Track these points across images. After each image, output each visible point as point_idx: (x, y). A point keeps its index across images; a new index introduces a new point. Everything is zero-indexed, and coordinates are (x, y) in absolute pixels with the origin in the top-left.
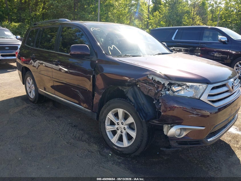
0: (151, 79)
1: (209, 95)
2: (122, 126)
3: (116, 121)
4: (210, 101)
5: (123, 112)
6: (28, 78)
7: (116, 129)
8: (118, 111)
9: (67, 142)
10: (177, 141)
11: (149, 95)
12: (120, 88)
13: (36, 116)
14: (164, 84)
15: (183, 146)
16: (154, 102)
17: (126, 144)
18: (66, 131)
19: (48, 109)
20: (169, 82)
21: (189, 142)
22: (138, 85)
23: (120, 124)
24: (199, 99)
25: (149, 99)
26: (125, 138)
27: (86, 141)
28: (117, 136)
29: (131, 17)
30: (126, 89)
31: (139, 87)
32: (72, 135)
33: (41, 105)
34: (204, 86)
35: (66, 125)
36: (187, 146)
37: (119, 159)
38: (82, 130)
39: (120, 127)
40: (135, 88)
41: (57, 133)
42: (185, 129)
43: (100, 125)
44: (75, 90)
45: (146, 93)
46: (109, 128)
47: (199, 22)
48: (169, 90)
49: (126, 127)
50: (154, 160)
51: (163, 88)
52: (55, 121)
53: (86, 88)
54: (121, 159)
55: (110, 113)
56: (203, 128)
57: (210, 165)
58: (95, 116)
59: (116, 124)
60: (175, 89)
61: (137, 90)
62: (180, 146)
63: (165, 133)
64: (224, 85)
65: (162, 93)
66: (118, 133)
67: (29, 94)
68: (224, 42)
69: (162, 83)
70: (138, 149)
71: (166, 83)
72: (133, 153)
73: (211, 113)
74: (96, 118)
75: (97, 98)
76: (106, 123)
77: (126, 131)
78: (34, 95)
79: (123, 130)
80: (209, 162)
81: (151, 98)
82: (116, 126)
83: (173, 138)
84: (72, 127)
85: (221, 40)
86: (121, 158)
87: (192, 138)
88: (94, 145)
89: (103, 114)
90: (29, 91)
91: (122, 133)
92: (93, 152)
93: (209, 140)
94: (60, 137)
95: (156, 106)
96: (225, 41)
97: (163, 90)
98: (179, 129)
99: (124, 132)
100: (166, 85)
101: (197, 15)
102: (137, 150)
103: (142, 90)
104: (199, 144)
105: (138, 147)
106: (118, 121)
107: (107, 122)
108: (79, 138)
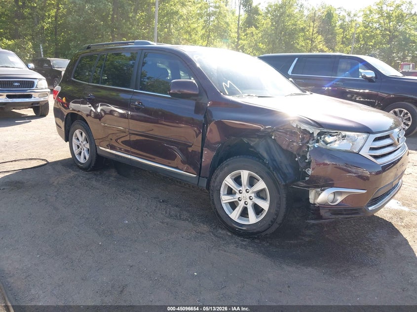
0: (295, 126)
1: (370, 148)
2: (248, 195)
3: (236, 188)
4: (371, 156)
5: (249, 174)
6: (77, 132)
7: (237, 200)
8: (240, 173)
9: (160, 222)
10: (329, 210)
11: (289, 149)
12: (245, 140)
13: (98, 189)
14: (313, 133)
15: (337, 217)
16: (297, 159)
17: (253, 219)
18: (154, 208)
19: (112, 178)
20: (319, 131)
21: (345, 210)
22: (272, 136)
23: (244, 191)
24: (358, 153)
25: (290, 155)
26: (251, 212)
27: (188, 220)
28: (238, 210)
29: (209, 34)
30: (254, 141)
31: (274, 139)
32: (164, 213)
33: (98, 173)
34: (365, 135)
35: (150, 200)
36: (342, 216)
37: (242, 241)
38: (177, 206)
39: (244, 197)
40: (269, 141)
41: (141, 211)
42: (340, 193)
43: (212, 196)
44: (170, 146)
45: (285, 147)
46: (225, 199)
47: (321, 45)
48: (318, 141)
49: (253, 195)
50: (292, 242)
51: (310, 139)
52: (130, 195)
53: (190, 143)
54: (245, 241)
55: (229, 176)
56: (364, 192)
57: (369, 247)
58: (203, 183)
59: (238, 192)
60: (329, 139)
61: (271, 143)
62: (333, 216)
63: (311, 201)
64: (388, 137)
65: (310, 146)
66: (240, 205)
67: (77, 156)
68: (370, 80)
69: (311, 132)
70: (272, 225)
71: (316, 132)
72: (263, 232)
73: (371, 173)
74: (205, 185)
75: (208, 157)
76: (221, 192)
77: (253, 201)
78: (87, 157)
79: (248, 201)
80: (366, 243)
81: (292, 153)
82: (238, 195)
83: (324, 206)
84: (160, 202)
85: (365, 76)
86: (245, 239)
87: (349, 205)
88: (202, 225)
89: (218, 178)
90: (76, 152)
91: (247, 205)
92: (203, 234)
93: (370, 208)
94: (147, 215)
95: (300, 164)
96: (372, 77)
97: (311, 142)
98: (331, 193)
99: (250, 203)
100: (315, 135)
101: (319, 34)
102: (270, 226)
103: (279, 142)
104: (357, 213)
105: (272, 222)
106: (241, 189)
107: (223, 190)
108: (176, 216)
